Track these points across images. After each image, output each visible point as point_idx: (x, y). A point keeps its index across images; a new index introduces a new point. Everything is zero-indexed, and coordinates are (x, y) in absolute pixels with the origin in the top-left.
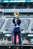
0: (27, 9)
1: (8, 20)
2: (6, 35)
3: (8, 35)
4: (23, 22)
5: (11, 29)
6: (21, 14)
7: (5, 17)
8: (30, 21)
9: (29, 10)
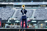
0: (31, 2)
1: (17, 10)
2: (16, 21)
3: (17, 21)
4: (28, 12)
5: (19, 17)
6: (27, 6)
7: (15, 8)
8: (33, 11)
9: (32, 3)
